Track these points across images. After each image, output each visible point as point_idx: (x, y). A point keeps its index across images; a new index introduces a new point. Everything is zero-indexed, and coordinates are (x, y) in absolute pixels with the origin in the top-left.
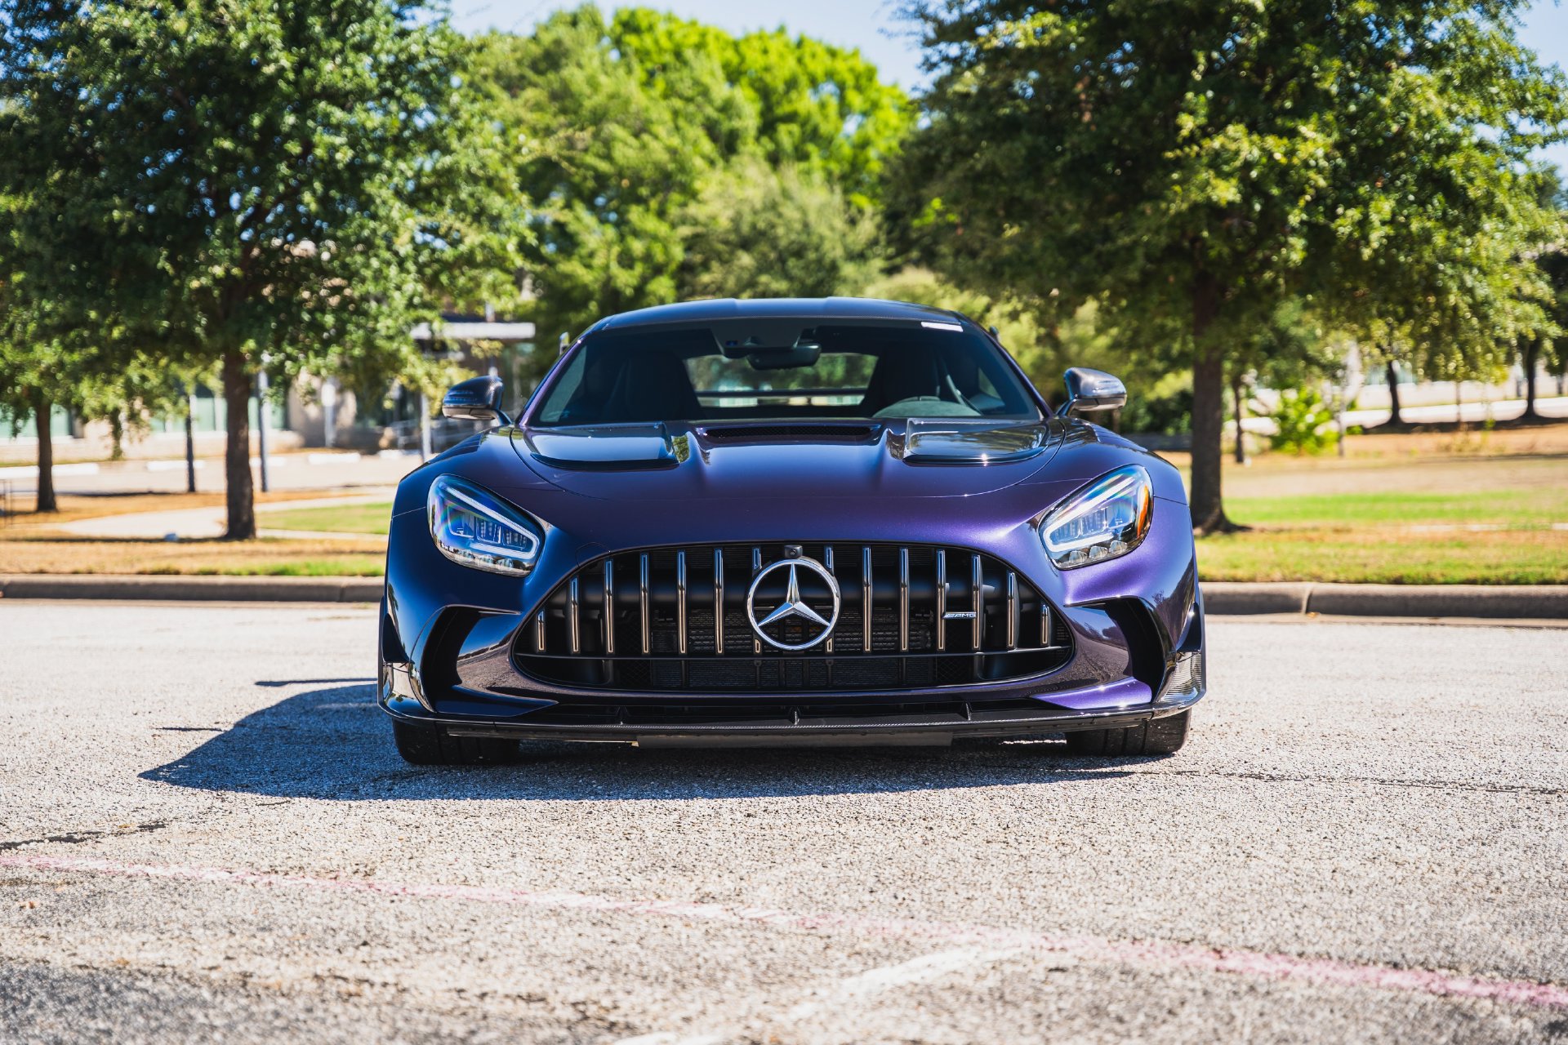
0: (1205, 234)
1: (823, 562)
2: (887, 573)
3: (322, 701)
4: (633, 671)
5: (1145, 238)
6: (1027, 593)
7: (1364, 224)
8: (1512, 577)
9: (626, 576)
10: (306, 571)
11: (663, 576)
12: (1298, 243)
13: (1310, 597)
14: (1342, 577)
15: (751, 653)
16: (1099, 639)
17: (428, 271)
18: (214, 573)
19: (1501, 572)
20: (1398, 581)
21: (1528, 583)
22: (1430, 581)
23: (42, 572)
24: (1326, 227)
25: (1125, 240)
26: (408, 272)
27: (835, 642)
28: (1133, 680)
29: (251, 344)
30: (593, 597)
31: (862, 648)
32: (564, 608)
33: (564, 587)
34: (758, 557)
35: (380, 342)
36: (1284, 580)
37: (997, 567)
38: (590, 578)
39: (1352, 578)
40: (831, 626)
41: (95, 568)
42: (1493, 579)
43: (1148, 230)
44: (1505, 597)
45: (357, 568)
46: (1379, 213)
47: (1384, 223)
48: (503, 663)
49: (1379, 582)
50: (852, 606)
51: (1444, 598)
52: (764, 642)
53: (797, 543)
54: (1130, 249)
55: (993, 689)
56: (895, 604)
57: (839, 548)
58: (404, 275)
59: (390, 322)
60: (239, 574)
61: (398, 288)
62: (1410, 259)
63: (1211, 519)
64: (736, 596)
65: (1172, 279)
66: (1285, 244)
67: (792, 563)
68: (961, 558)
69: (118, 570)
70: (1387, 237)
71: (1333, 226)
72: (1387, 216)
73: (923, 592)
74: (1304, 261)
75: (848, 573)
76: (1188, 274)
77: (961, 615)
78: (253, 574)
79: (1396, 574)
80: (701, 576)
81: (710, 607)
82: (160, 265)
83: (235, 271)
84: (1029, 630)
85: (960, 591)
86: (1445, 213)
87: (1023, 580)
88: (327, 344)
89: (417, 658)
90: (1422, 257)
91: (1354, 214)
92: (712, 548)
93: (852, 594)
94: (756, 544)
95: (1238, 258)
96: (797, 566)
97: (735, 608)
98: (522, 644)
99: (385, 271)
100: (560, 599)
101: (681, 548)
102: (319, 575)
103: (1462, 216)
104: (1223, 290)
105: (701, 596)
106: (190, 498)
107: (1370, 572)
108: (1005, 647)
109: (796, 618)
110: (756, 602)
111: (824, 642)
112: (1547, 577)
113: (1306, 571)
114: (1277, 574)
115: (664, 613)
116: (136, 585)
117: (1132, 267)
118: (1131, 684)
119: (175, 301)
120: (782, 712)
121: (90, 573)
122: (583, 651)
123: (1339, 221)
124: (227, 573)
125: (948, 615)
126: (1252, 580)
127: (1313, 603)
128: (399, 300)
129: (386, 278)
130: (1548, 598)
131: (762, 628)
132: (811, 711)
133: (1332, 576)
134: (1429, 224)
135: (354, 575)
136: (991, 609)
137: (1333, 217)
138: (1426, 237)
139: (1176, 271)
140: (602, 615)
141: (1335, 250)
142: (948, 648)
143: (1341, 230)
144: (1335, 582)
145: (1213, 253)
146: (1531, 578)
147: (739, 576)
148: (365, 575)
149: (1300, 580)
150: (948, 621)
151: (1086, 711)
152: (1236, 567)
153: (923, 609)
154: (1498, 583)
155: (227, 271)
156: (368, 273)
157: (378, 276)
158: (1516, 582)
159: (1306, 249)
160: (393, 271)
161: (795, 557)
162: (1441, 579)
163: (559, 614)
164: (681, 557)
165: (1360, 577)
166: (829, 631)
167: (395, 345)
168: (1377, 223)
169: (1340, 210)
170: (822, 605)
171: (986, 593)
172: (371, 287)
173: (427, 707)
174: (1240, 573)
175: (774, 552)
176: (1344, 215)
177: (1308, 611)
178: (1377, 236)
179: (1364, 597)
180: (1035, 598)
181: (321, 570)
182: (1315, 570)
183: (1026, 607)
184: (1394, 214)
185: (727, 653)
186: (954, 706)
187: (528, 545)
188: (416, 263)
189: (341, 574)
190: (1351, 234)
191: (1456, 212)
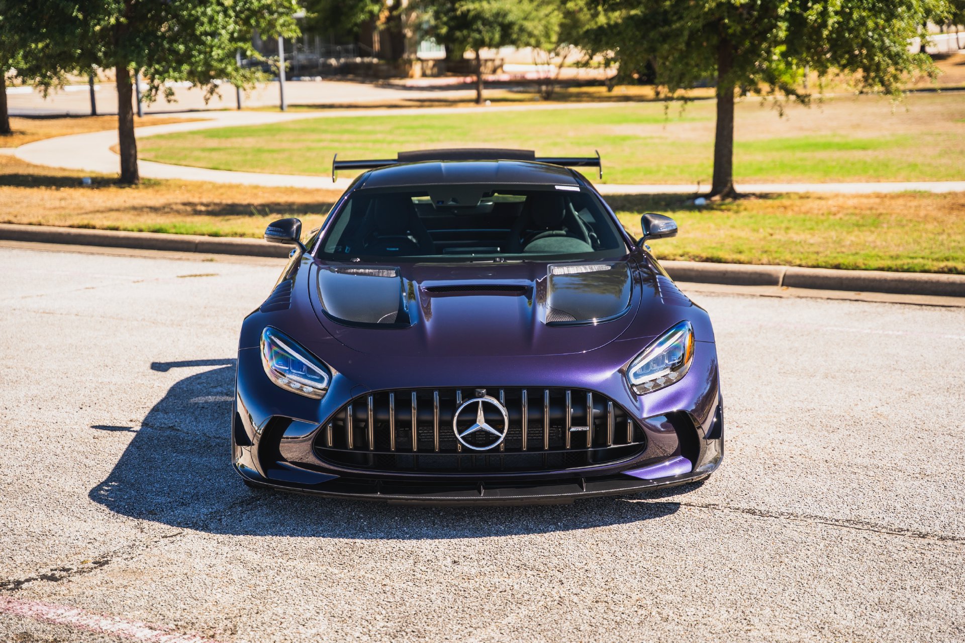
0: (726, 21)
1: (498, 399)
2: (536, 402)
3: (192, 393)
4: (385, 461)
5: (689, 24)
6: (619, 412)
7: (824, 14)
8: (906, 267)
9: (381, 403)
10: (174, 231)
11: (403, 404)
12: (783, 25)
13: (785, 276)
14: (803, 263)
15: (455, 451)
16: (659, 431)
17: (243, 16)
18: (117, 229)
19: (899, 263)
20: (837, 267)
21: (915, 271)
22: (856, 268)
23: (10, 222)
24: (801, 15)
25: (676, 26)
26: (230, 17)
27: (505, 445)
28: (681, 458)
29: (133, 65)
30: (361, 416)
31: (521, 447)
32: (344, 420)
33: (344, 409)
34: (459, 395)
35: (214, 63)
36: (770, 264)
37: (601, 399)
38: (359, 404)
39: (810, 264)
40: (503, 436)
41: (43, 221)
42: (894, 267)
43: (692, 18)
44: (901, 281)
45: (205, 229)
46: (833, 6)
47: (836, 13)
48: (307, 446)
49: (825, 267)
50: (515, 424)
51: (864, 280)
52: (463, 445)
53: (482, 388)
54: (680, 31)
55: (600, 468)
56: (542, 421)
57: (508, 390)
58: (227, 19)
59: (220, 52)
60: (132, 231)
61: (224, 28)
62: (852, 36)
63: (726, 190)
64: (446, 418)
65: (705, 44)
66: (776, 26)
67: (480, 400)
68: (580, 394)
69: (57, 223)
70: (838, 23)
71: (805, 15)
72: (838, 8)
73: (557, 415)
74: (787, 37)
75: (513, 404)
76: (715, 40)
77: (580, 429)
78: (141, 231)
79: (836, 262)
80: (425, 404)
81: (431, 423)
82: (74, 14)
83: (122, 19)
84: (620, 435)
85: (579, 413)
86: (874, 5)
87: (616, 405)
88: (180, 63)
89: (256, 442)
90: (859, 34)
91: (818, 7)
92: (431, 391)
93: (515, 417)
94: (459, 388)
95: (745, 33)
96: (483, 402)
97: (446, 425)
98: (318, 441)
99: (216, 17)
100: (342, 415)
101: (414, 390)
102: (181, 234)
103: (885, 8)
104: (736, 48)
105: (425, 417)
106: (94, 118)
107: (821, 260)
108: (605, 444)
109: (482, 431)
110: (458, 421)
111: (499, 445)
112: (927, 268)
113: (782, 258)
114: (765, 260)
115: (404, 426)
116: (69, 234)
117: (681, 40)
118: (680, 461)
119: (84, 35)
120: (474, 486)
121: (40, 225)
122: (355, 447)
123: (808, 12)
124: (125, 230)
125: (573, 429)
126: (750, 263)
127: (786, 280)
128: (225, 35)
129: (216, 22)
130: (926, 282)
131: (462, 438)
132: (491, 485)
133: (798, 262)
134: (864, 14)
135: (203, 235)
136: (597, 422)
137: (806, 9)
138: (862, 21)
139: (708, 40)
140: (367, 426)
141: (805, 30)
142: (572, 448)
143: (810, 17)
144: (800, 266)
145: (730, 31)
146: (917, 269)
147: (449, 405)
148: (210, 235)
149: (779, 264)
150: (572, 432)
151: (654, 480)
152: (740, 252)
153: (558, 423)
154: (897, 270)
155: (117, 19)
156: (205, 20)
157: (211, 20)
158: (908, 271)
159: (788, 29)
160: (220, 17)
161: (482, 397)
162: (863, 267)
163: (341, 423)
164: (414, 395)
165: (815, 263)
166: (501, 439)
167: (223, 65)
168: (832, 14)
169: (810, 4)
170: (498, 425)
171: (595, 414)
172: (207, 28)
173: (263, 475)
174: (742, 257)
175: (469, 393)
176: (811, 8)
177: (783, 285)
178: (832, 20)
179: (817, 277)
180: (624, 415)
181: (183, 230)
182: (788, 257)
183: (618, 420)
184: (842, 7)
185: (441, 451)
186: (576, 480)
187: (321, 380)
188: (235, 11)
189: (195, 234)
190: (816, 20)
191: (881, 5)
